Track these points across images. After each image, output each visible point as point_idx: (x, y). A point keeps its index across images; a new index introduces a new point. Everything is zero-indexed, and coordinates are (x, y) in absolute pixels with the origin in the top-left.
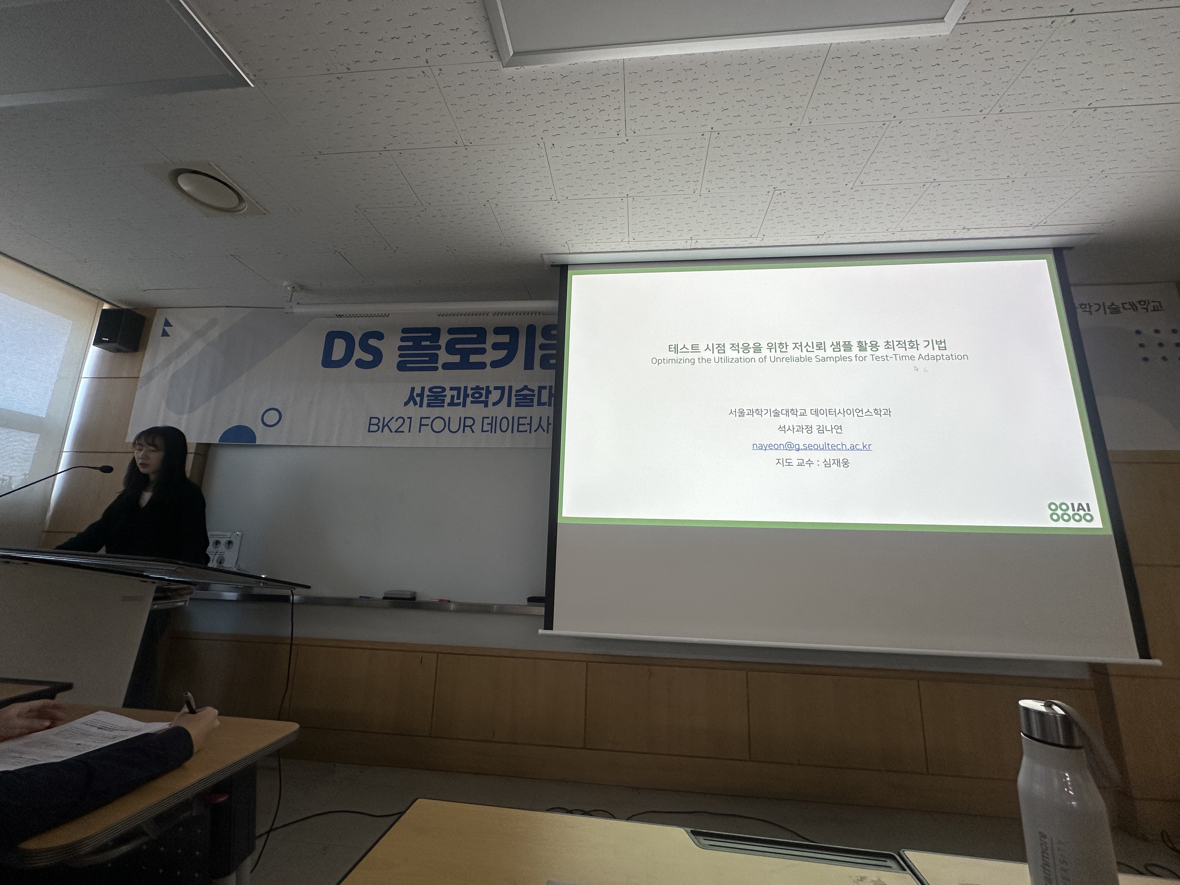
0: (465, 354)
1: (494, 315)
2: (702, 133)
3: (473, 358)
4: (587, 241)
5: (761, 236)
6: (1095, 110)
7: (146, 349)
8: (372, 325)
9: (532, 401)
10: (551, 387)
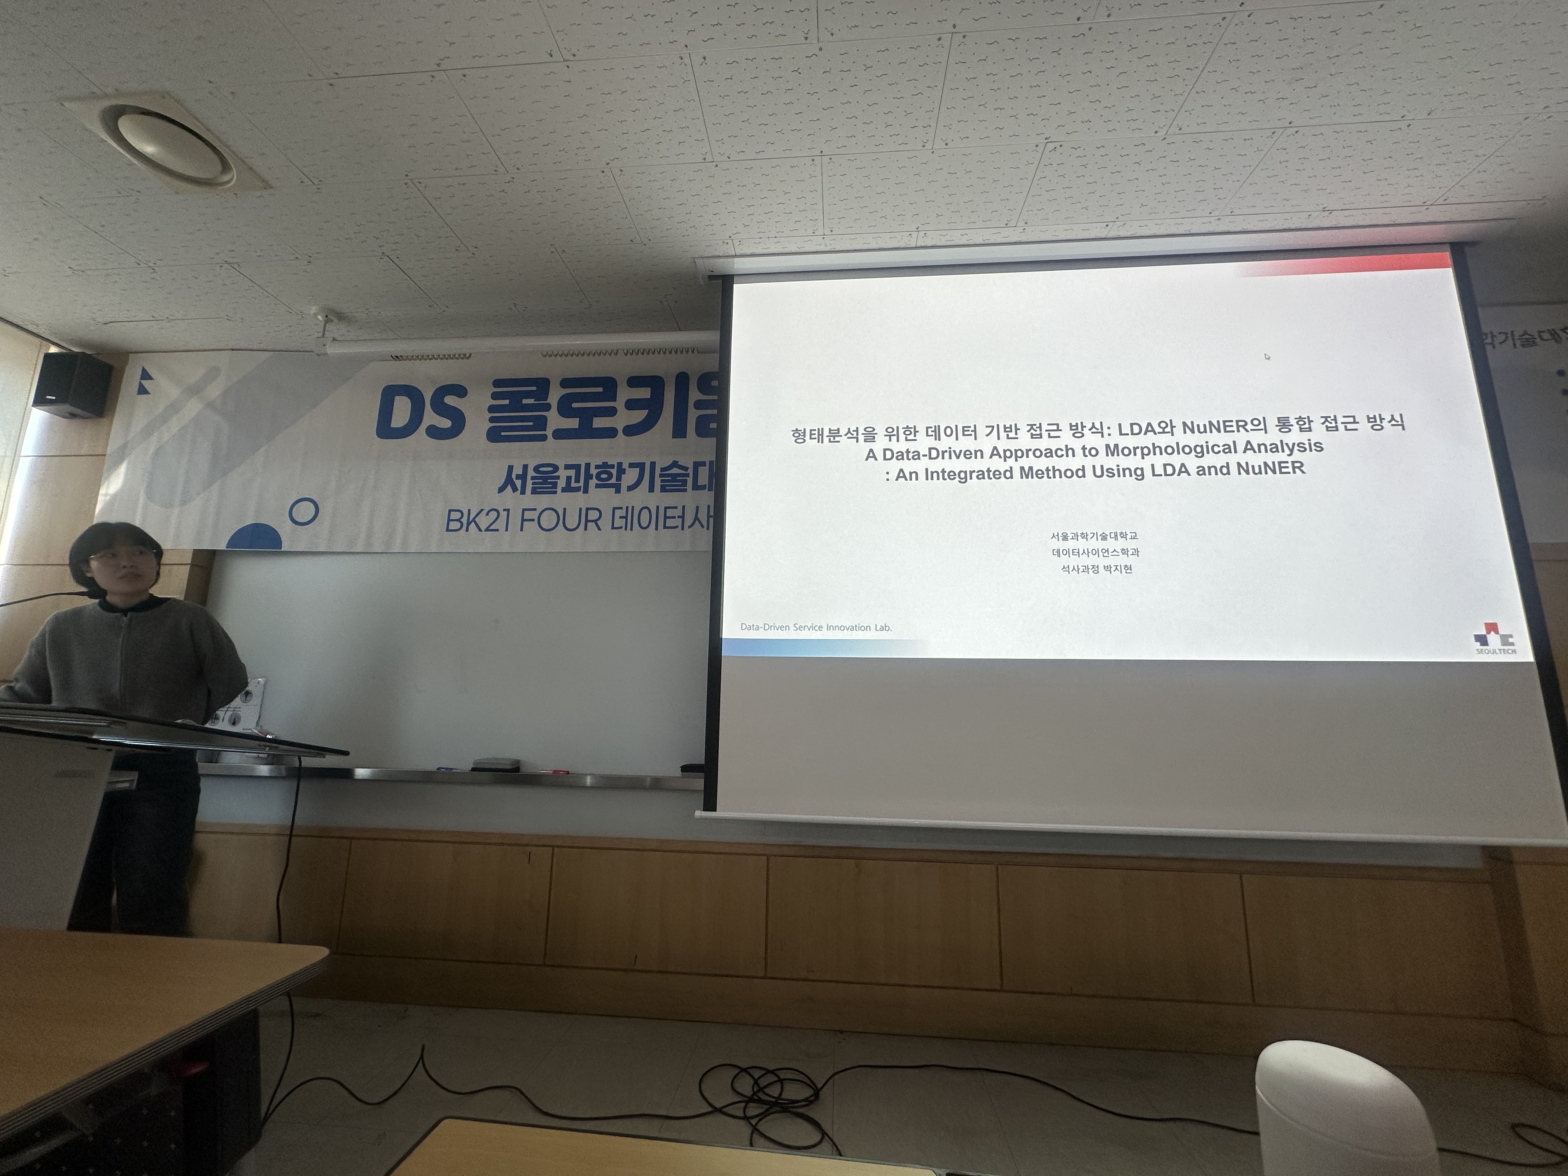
1: (626, 354)
2: (938, 36)
3: (599, 423)
4: (761, 235)
5: (1021, 223)
7: (114, 411)
9: (685, 483)
10: (710, 463)
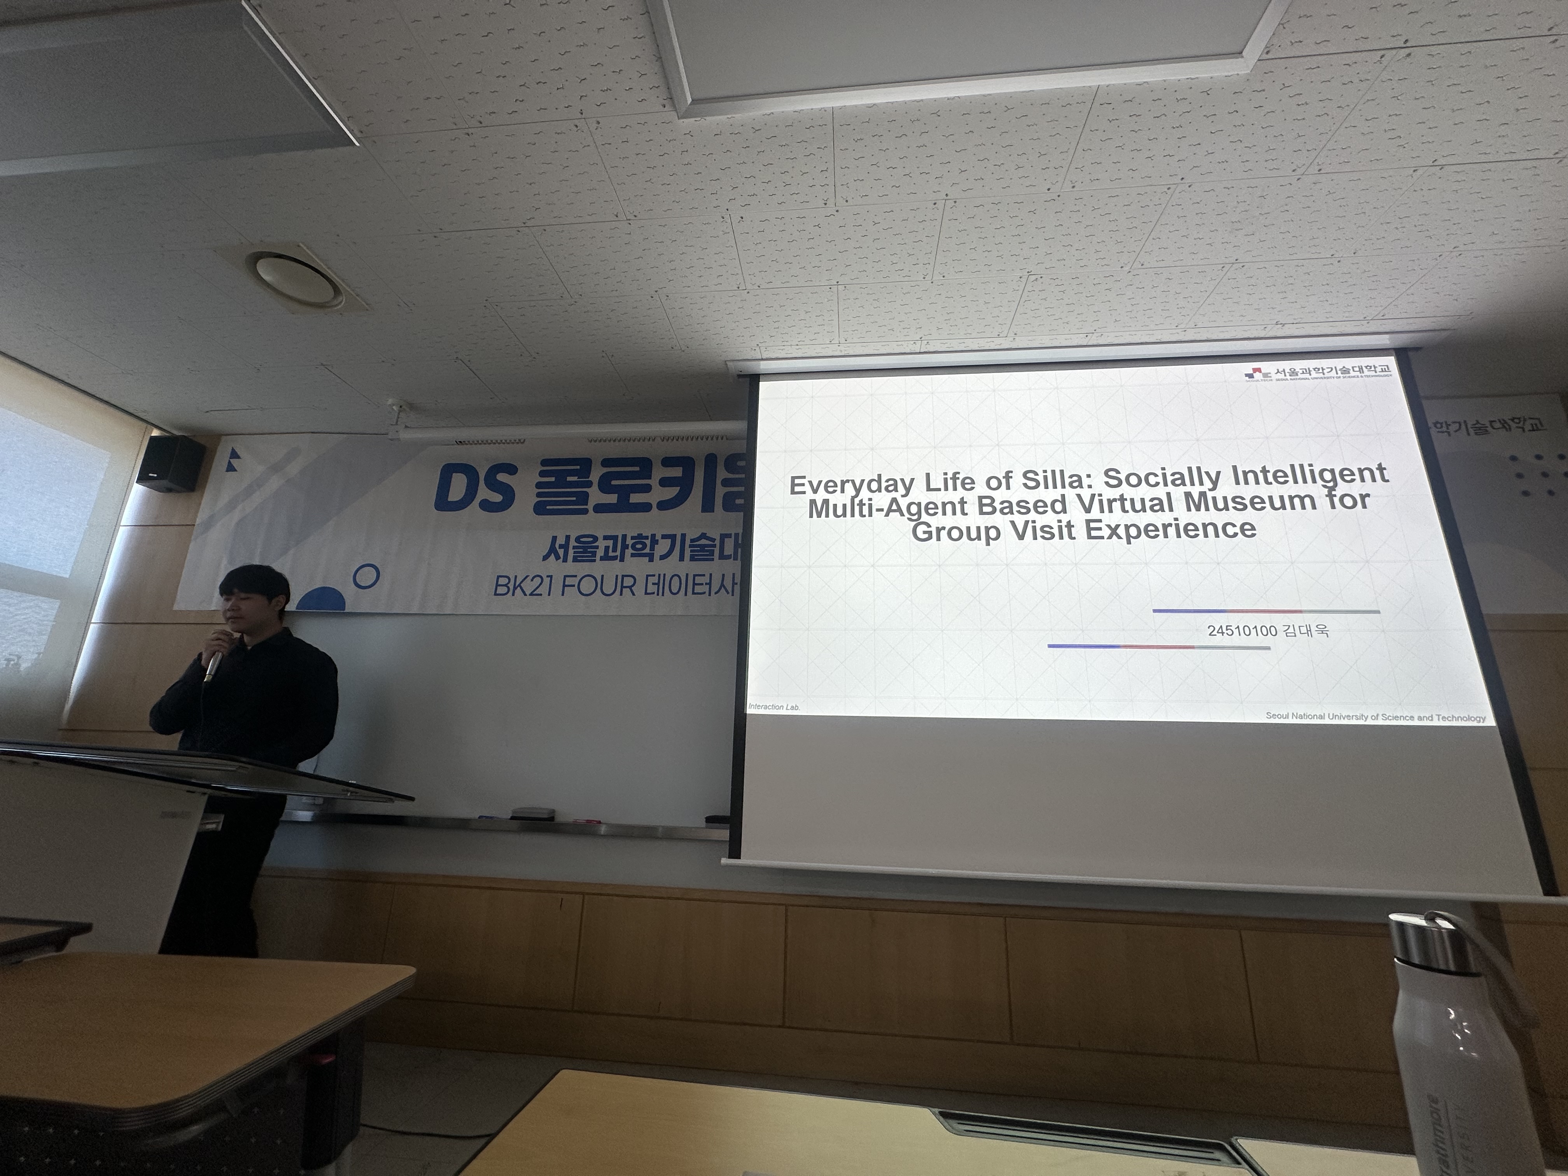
0: (624, 493)
1: (663, 441)
2: (934, 202)
3: (635, 498)
4: (785, 343)
5: (1011, 334)
6: (1441, 169)
7: (204, 487)
8: (503, 455)
9: (712, 553)
10: (737, 535)
